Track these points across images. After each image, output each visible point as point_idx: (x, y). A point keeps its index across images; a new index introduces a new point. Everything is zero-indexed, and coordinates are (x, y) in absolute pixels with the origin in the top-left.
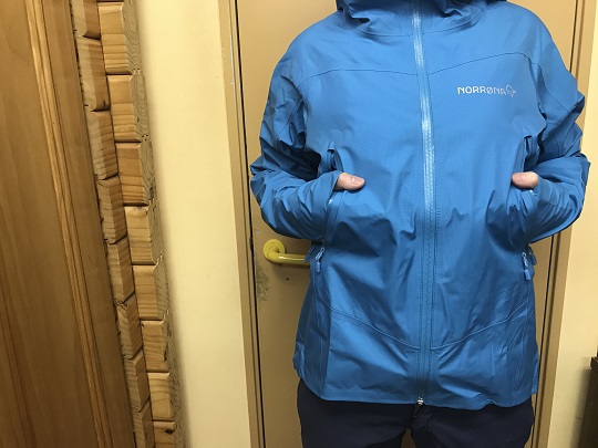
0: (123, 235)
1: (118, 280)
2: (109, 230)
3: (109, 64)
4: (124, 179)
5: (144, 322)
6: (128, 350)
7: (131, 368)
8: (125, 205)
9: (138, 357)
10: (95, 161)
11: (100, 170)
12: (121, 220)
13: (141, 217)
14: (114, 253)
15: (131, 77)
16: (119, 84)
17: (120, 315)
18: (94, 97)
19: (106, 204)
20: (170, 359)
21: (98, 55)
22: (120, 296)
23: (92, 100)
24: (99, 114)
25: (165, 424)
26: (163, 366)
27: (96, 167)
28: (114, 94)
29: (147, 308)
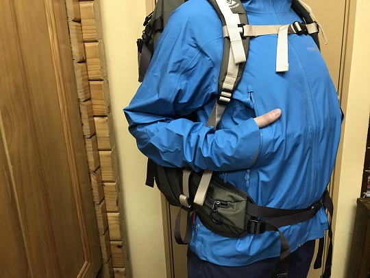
0: (94, 134)
1: (91, 159)
2: (87, 131)
3: (85, 36)
4: (94, 101)
6: (97, 200)
7: (98, 209)
8: (94, 116)
9: (102, 203)
10: (78, 91)
11: (81, 96)
12: (92, 124)
13: (103, 123)
14: (89, 143)
15: (97, 44)
16: (91, 48)
17: (92, 179)
18: (78, 55)
19: (85, 115)
20: (119, 203)
21: (80, 31)
22: (92, 168)
23: (77, 57)
24: (80, 64)
25: (117, 242)
26: (116, 209)
27: (80, 94)
28: (89, 54)
29: (106, 175)
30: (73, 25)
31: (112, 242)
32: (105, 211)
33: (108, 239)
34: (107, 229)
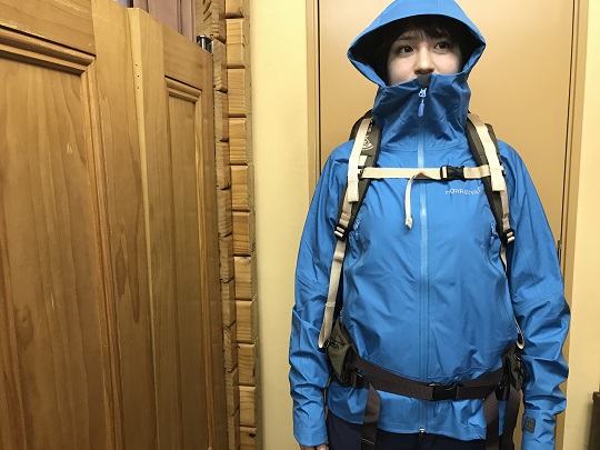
0: (232, 278)
1: (227, 310)
2: (224, 273)
3: (233, 158)
4: (235, 237)
5: (240, 345)
6: (228, 366)
7: (230, 380)
8: (235, 255)
9: (235, 372)
10: (219, 224)
11: (222, 230)
12: (232, 264)
13: (245, 264)
14: (226, 290)
15: (247, 167)
16: (238, 172)
17: (225, 337)
18: (223, 180)
19: (224, 254)
20: (256, 372)
21: (227, 151)
22: (227, 322)
23: (221, 182)
24: (225, 192)
25: (249, 429)
26: (251, 381)
27: (220, 227)
28: (235, 178)
29: (243, 333)
30: (220, 146)
31: (242, 428)
32: (237, 384)
33: (238, 424)
34: (238, 408)
